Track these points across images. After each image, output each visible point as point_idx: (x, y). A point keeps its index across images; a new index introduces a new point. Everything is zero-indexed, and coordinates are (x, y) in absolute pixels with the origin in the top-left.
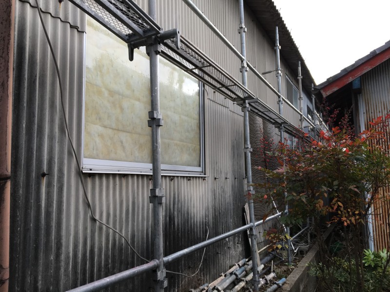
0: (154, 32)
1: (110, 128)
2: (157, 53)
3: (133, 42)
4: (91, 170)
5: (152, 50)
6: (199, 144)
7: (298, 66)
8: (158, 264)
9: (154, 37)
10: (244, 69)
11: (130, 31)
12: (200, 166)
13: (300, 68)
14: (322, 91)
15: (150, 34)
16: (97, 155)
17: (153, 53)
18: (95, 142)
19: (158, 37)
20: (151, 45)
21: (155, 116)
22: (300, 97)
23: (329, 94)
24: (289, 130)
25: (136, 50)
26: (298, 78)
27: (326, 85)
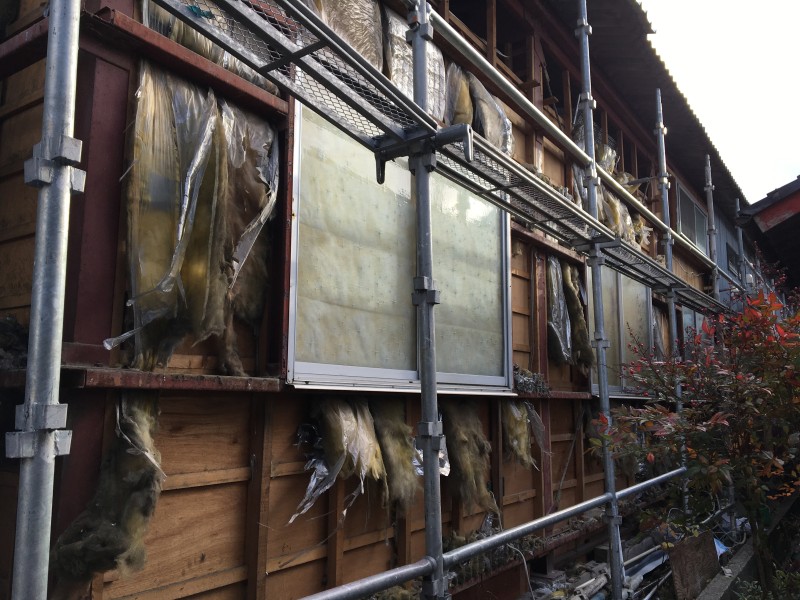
0: (425, 133)
1: (338, 305)
2: (430, 169)
3: (383, 150)
4: (307, 383)
5: (420, 163)
6: (500, 330)
7: (705, 165)
8: (433, 566)
9: (423, 141)
10: (591, 182)
11: (381, 131)
12: (502, 375)
13: (709, 169)
14: (757, 220)
15: (416, 135)
16: (317, 356)
17: (422, 169)
18: (314, 332)
19: (431, 140)
20: (419, 155)
21: (426, 287)
22: (711, 230)
23: (772, 226)
24: (688, 299)
25: (389, 165)
26: (705, 189)
27: (766, 206)
